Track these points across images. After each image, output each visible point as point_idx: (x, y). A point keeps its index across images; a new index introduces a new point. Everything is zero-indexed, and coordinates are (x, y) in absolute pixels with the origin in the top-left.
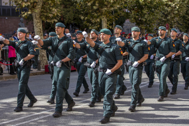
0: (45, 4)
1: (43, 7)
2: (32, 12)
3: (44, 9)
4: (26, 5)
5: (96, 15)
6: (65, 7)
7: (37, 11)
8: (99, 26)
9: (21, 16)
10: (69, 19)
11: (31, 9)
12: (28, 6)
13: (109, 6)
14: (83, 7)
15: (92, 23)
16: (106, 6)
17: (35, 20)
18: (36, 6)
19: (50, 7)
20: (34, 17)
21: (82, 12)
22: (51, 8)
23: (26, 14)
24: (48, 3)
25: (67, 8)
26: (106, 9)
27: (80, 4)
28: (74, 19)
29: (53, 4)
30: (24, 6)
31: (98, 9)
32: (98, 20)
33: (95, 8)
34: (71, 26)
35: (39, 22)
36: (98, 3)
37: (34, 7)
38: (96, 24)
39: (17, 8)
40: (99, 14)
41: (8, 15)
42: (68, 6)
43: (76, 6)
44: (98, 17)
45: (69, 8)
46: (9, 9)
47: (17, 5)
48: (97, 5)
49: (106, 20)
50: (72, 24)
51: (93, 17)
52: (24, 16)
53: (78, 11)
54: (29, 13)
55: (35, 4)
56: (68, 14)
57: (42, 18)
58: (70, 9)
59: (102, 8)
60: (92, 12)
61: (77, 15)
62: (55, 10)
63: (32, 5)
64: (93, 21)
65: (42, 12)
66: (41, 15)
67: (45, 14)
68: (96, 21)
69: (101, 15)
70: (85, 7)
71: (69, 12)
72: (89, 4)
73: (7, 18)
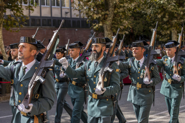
0: (116, 16)
1: (114, 19)
2: (103, 24)
3: (115, 21)
4: (98, 17)
5: (166, 27)
6: (135, 19)
7: (108, 22)
8: (169, 38)
9: (92, 28)
10: (139, 31)
11: (102, 21)
12: (99, 17)
13: (179, 18)
14: (153, 19)
15: (162, 35)
16: (176, 18)
17: (106, 32)
18: (107, 18)
19: (121, 18)
20: (105, 29)
21: (152, 24)
22: (122, 20)
23: (97, 26)
24: (119, 15)
25: (137, 20)
26: (176, 21)
27: (150, 15)
28: (144, 31)
29: (124, 16)
30: (95, 18)
31: (168, 21)
32: (168, 32)
33: (165, 20)
34: (140, 38)
35: (110, 34)
36: (168, 15)
37: (105, 19)
38: (166, 36)
39: (88, 20)
40: (169, 26)
41: (78, 27)
42: (137, 18)
43: (146, 19)
44: (168, 29)
45: (139, 19)
46: (79, 21)
47: (88, 16)
48: (167, 17)
49: (176, 32)
50: (141, 36)
51: (162, 29)
52: (95, 27)
53: (148, 23)
54: (101, 24)
55: (106, 16)
56: (138, 26)
57: (113, 30)
58: (140, 21)
59: (172, 19)
60: (162, 24)
61: (147, 27)
62: (126, 22)
63: (103, 17)
64: (163, 33)
65: (112, 24)
66: (112, 27)
67: (116, 26)
68: (166, 33)
69: (171, 27)
70: (155, 19)
71: (138, 23)
72: (159, 16)
73: (77, 30)
